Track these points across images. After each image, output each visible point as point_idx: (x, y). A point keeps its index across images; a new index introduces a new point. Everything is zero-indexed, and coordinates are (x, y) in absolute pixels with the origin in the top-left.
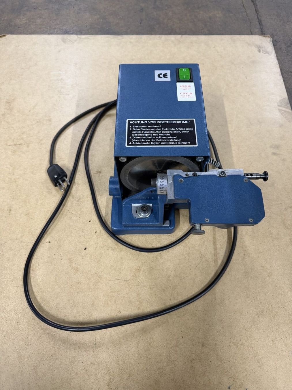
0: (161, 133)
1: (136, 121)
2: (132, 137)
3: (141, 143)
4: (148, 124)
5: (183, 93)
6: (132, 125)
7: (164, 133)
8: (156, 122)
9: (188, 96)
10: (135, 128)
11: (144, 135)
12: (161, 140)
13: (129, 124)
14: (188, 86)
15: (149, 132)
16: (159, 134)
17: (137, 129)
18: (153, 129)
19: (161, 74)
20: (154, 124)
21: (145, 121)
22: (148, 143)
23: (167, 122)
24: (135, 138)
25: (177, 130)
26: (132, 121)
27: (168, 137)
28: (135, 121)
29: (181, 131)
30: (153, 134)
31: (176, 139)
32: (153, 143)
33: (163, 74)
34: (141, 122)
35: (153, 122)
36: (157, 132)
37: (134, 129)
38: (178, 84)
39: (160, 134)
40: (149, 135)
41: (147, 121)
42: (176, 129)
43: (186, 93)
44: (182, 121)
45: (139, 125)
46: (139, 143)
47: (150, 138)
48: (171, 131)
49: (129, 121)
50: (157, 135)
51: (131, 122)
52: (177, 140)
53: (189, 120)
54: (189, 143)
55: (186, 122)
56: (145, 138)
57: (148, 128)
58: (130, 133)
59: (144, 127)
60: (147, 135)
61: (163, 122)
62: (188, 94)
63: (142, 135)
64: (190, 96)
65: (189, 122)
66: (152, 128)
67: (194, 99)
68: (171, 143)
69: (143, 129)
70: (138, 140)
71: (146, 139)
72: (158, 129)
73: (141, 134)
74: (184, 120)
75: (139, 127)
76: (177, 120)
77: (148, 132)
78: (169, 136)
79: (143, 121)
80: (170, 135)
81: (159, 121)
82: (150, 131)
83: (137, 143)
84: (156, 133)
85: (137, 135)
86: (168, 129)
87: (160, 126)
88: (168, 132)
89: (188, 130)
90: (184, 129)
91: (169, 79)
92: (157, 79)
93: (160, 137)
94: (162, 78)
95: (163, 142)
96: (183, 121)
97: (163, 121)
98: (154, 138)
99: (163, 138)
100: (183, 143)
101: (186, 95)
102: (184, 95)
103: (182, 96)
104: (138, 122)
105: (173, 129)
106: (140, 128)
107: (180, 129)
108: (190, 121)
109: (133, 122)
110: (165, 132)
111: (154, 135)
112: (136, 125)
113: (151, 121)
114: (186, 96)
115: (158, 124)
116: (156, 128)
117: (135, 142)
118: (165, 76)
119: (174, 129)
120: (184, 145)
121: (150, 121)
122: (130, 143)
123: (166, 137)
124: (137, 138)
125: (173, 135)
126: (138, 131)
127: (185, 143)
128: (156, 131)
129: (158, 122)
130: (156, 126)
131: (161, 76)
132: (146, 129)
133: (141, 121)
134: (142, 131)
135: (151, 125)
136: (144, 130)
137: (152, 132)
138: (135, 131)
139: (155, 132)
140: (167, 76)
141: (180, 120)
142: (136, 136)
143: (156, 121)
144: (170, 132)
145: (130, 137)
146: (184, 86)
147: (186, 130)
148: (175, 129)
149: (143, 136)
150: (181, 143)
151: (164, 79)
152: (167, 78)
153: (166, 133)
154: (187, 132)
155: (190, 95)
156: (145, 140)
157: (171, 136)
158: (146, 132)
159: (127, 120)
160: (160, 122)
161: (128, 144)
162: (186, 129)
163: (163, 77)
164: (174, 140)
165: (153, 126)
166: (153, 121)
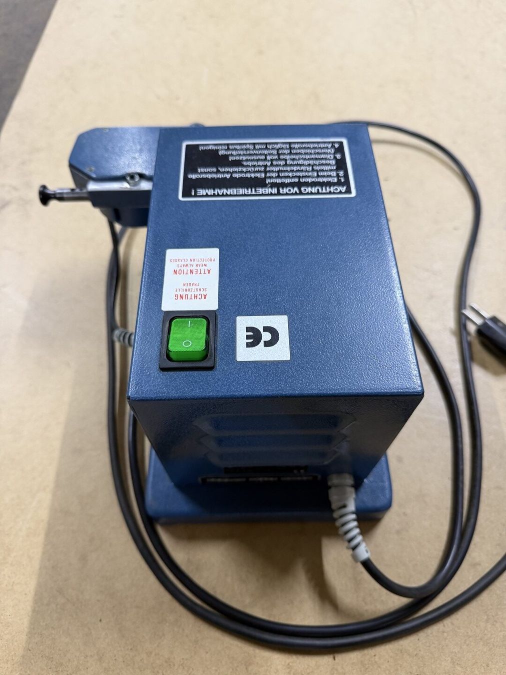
0: (266, 166)
1: (330, 193)
2: (335, 158)
3: (312, 146)
4: (299, 185)
5: (203, 272)
6: (339, 183)
7: (259, 166)
8: (278, 191)
9: (189, 263)
10: (330, 176)
11: (306, 163)
12: (266, 152)
13: (347, 183)
14: (181, 297)
15: (295, 168)
16: (272, 165)
17: (325, 174)
18: (286, 174)
19: (268, 344)
20: (283, 185)
21: (308, 194)
22: (297, 146)
23: (252, 191)
24: (328, 156)
25: (228, 172)
26: (341, 192)
27: (249, 158)
28: (334, 193)
29: (218, 172)
30: (286, 165)
31: (232, 155)
32: (284, 146)
33: (262, 343)
34: (318, 190)
35: (285, 190)
36: (277, 169)
37: (334, 174)
38: (211, 304)
39: (269, 164)
40: (295, 162)
41: (301, 193)
42: (228, 176)
43: (192, 272)
44: (214, 194)
45: (322, 184)
46: (316, 145)
47: (293, 157)
48: (242, 172)
49: (348, 191)
50: (275, 163)
51: (344, 189)
52: (229, 153)
53: (196, 196)
54: (201, 148)
55: (202, 192)
56: (304, 157)
57: (299, 177)
58: (341, 165)
59: (309, 180)
60: (300, 162)
61: (261, 191)
62: (185, 269)
63: (311, 162)
64: (183, 263)
65: (196, 192)
66: (288, 177)
67: (172, 254)
68: (243, 147)
69: (310, 174)
70: (319, 151)
71: (300, 154)
72: (274, 175)
73: (315, 165)
74: (207, 195)
75: (321, 180)
76: (227, 195)
77: (298, 168)
78: (247, 160)
79: (312, 193)
80: (245, 163)
81: (271, 194)
82: (292, 171)
83: (322, 145)
84: (277, 165)
85: (324, 162)
86: (248, 175)
87: (268, 181)
88: (250, 169)
89: (201, 173)
90: (209, 176)
91: (243, 323)
92: (281, 323)
93: (269, 158)
94: (266, 329)
95: (261, 149)
96: (209, 194)
97: (263, 195)
98: (282, 157)
99: (263, 157)
100: (215, 148)
101: (194, 268)
102: (199, 268)
103: (207, 263)
104: (324, 191)
105: (237, 176)
106: (318, 176)
107: (220, 176)
108: (193, 194)
109: (337, 189)
110: (256, 169)
111: (282, 163)
112: (330, 184)
113: (292, 194)
114: (194, 263)
115: (273, 185)
116: (279, 177)
117: (327, 148)
118: (254, 337)
119: (235, 175)
120: (214, 145)
121: (296, 194)
122: (337, 146)
123: (255, 157)
124: (323, 156)
125: (238, 163)
126: (322, 170)
127: (210, 148)
128: (279, 172)
129: (275, 191)
130: (279, 181)
131: (266, 336)
132: (304, 174)
133: (318, 193)
134: (313, 170)
135: (292, 185)
136: (307, 171)
137: (288, 168)
138: (331, 170)
139: (282, 168)
140: (248, 337)
141: (218, 195)
142: (326, 159)
143: (279, 194)
144: (244, 170)
145: (338, 156)
146: (196, 297)
147: (206, 173)
148: (231, 176)
149: (309, 159)
150: (219, 148)
151: (259, 322)
152: (248, 329)
153: (254, 166)
154: (203, 170)
155: (182, 268)
156: (303, 151)
157: (242, 160)
158: (303, 168)
159: (354, 193)
160: (268, 190)
161: (341, 144)
162: (204, 176)
163: (261, 330)
164: (234, 153)
165: (287, 181)
166: (287, 194)
